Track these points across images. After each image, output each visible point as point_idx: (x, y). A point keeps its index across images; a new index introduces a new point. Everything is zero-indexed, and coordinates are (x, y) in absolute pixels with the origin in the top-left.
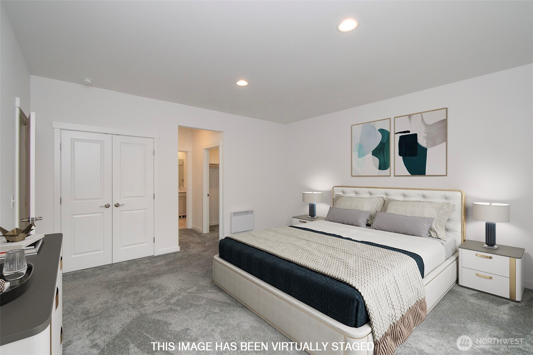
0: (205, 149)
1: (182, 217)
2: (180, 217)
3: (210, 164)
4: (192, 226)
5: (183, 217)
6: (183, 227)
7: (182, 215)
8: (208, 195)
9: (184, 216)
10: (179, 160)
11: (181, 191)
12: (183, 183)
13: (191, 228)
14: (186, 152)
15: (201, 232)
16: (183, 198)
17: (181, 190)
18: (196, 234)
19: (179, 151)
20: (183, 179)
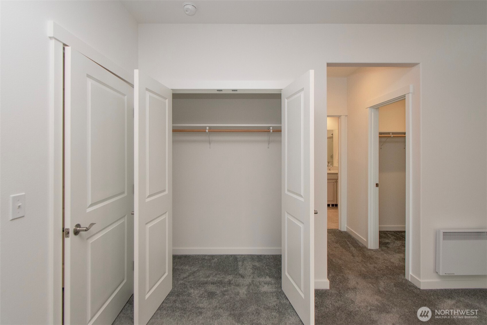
0: (370, 107)
1: (331, 206)
2: (328, 205)
3: (380, 133)
4: (347, 228)
5: (333, 206)
6: (333, 227)
7: (331, 203)
8: (377, 185)
9: (334, 204)
10: (327, 130)
11: (330, 172)
12: (333, 159)
13: (345, 230)
14: (339, 117)
15: (365, 244)
16: (334, 181)
17: (330, 170)
18: (355, 247)
19: (328, 116)
20: (333, 155)
